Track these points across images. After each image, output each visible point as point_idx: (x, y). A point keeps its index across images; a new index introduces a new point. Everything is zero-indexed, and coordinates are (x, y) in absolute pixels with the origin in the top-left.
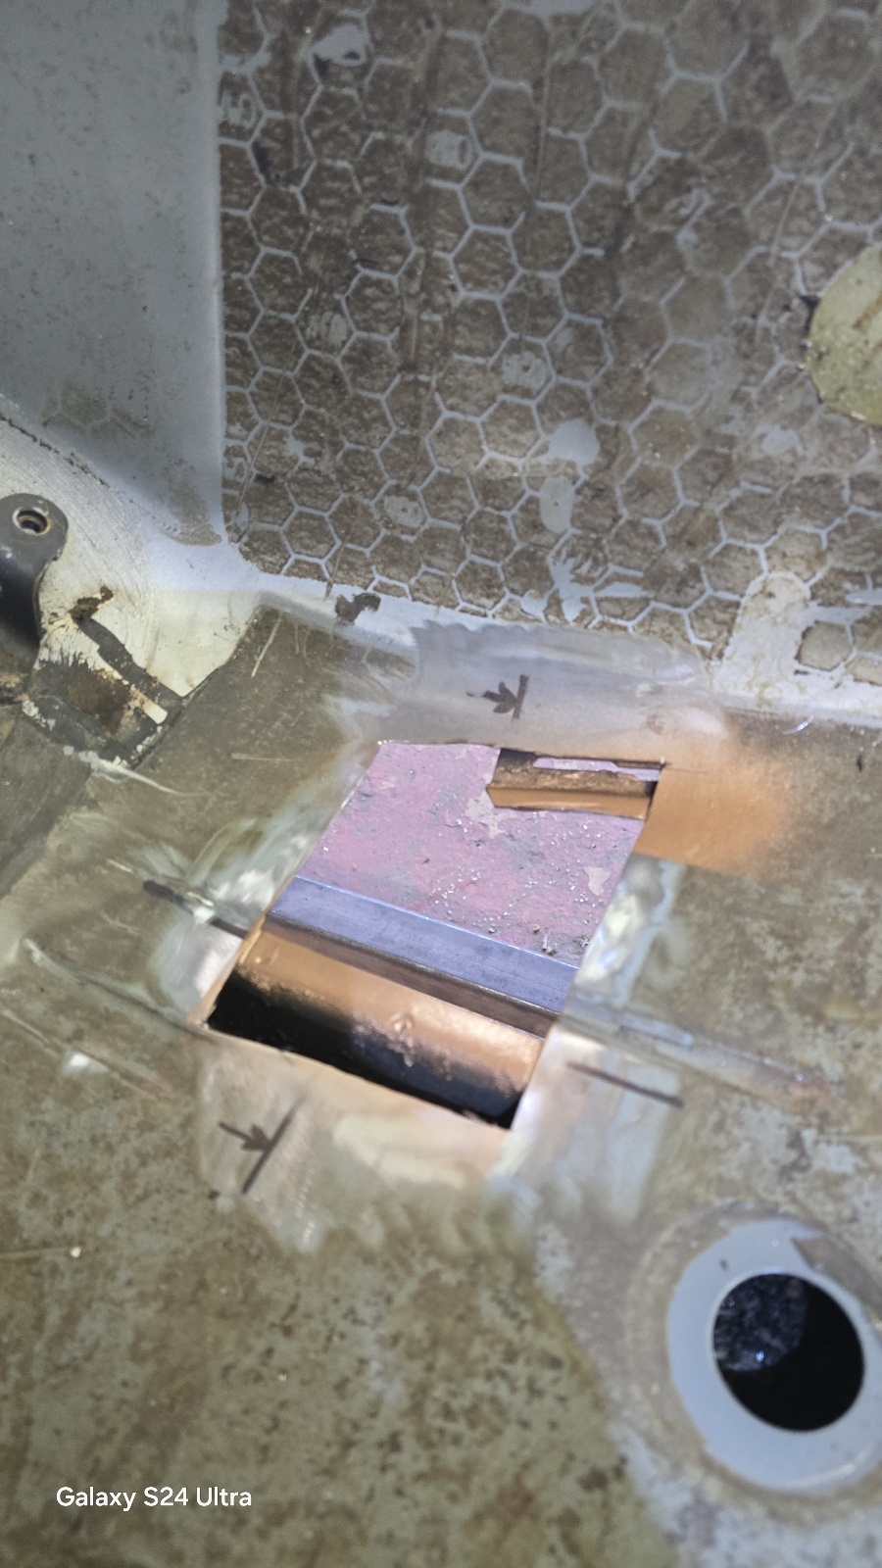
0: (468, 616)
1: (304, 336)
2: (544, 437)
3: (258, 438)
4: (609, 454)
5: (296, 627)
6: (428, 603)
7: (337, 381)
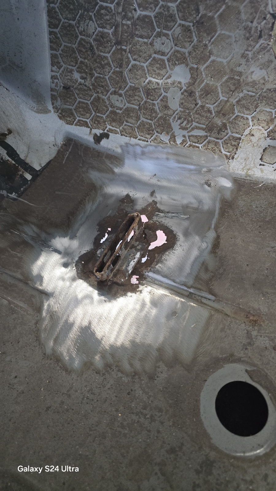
0: (141, 141)
1: (78, 30)
2: (170, 72)
3: (63, 72)
4: (194, 79)
5: (79, 145)
6: (127, 136)
7: (91, 48)
